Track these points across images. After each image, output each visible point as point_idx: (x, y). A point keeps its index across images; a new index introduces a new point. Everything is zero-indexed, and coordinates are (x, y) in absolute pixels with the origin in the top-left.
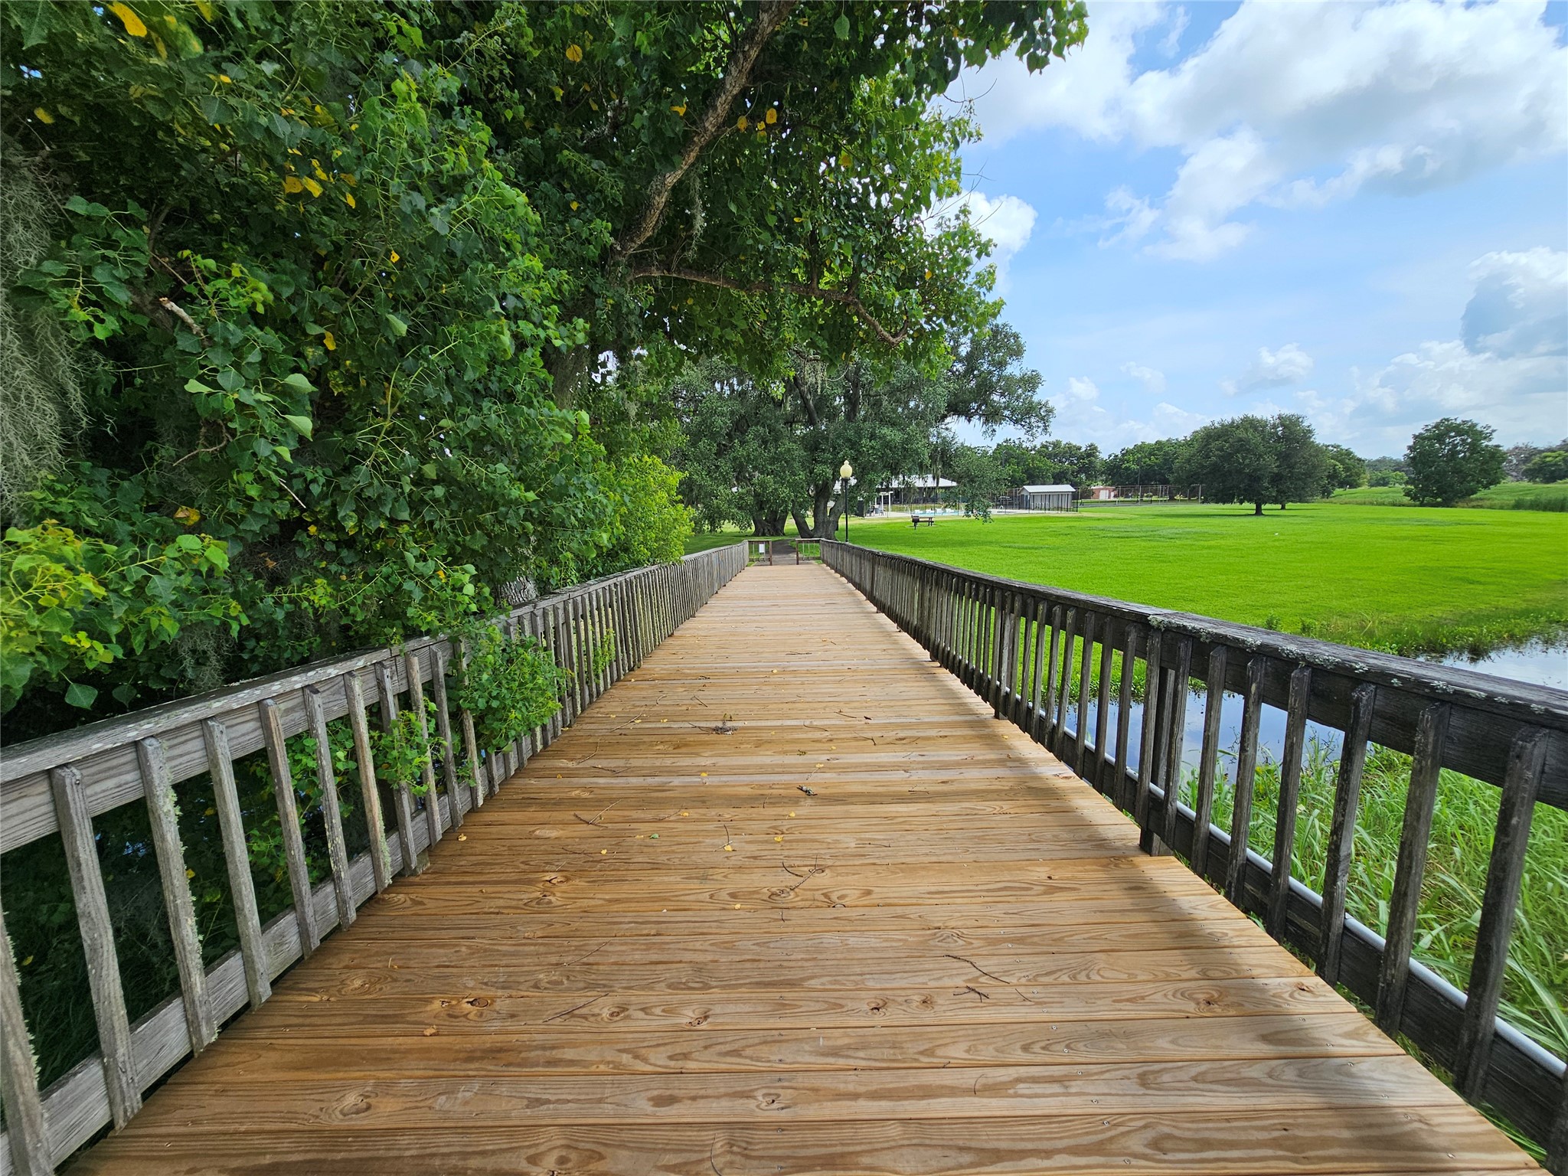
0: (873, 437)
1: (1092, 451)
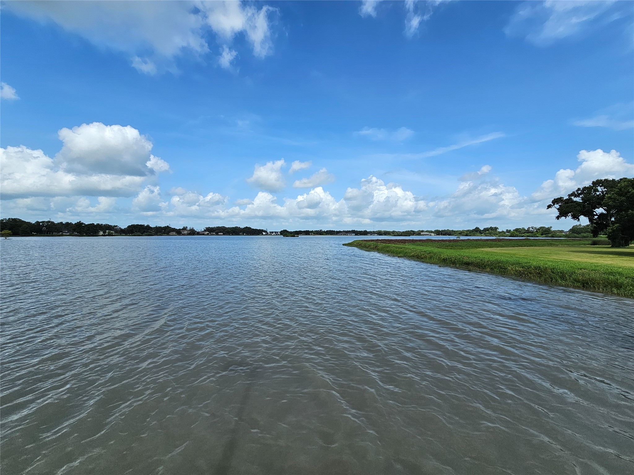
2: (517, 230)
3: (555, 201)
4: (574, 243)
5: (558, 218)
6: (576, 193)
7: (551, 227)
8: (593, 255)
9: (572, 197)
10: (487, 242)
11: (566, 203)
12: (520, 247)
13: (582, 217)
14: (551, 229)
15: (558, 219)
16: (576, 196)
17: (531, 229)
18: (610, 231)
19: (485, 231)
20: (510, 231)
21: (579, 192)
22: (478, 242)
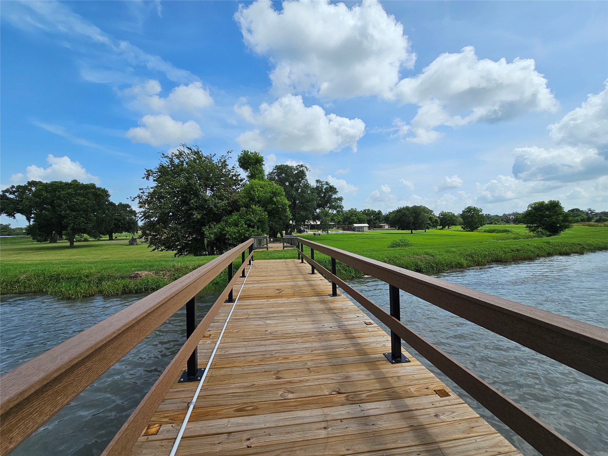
0: (299, 214)
1: (380, 212)
4: (21, 240)
6: (11, 190)
7: (10, 225)
9: (7, 194)
13: (18, 216)
14: (10, 227)
16: (11, 193)
21: (14, 189)
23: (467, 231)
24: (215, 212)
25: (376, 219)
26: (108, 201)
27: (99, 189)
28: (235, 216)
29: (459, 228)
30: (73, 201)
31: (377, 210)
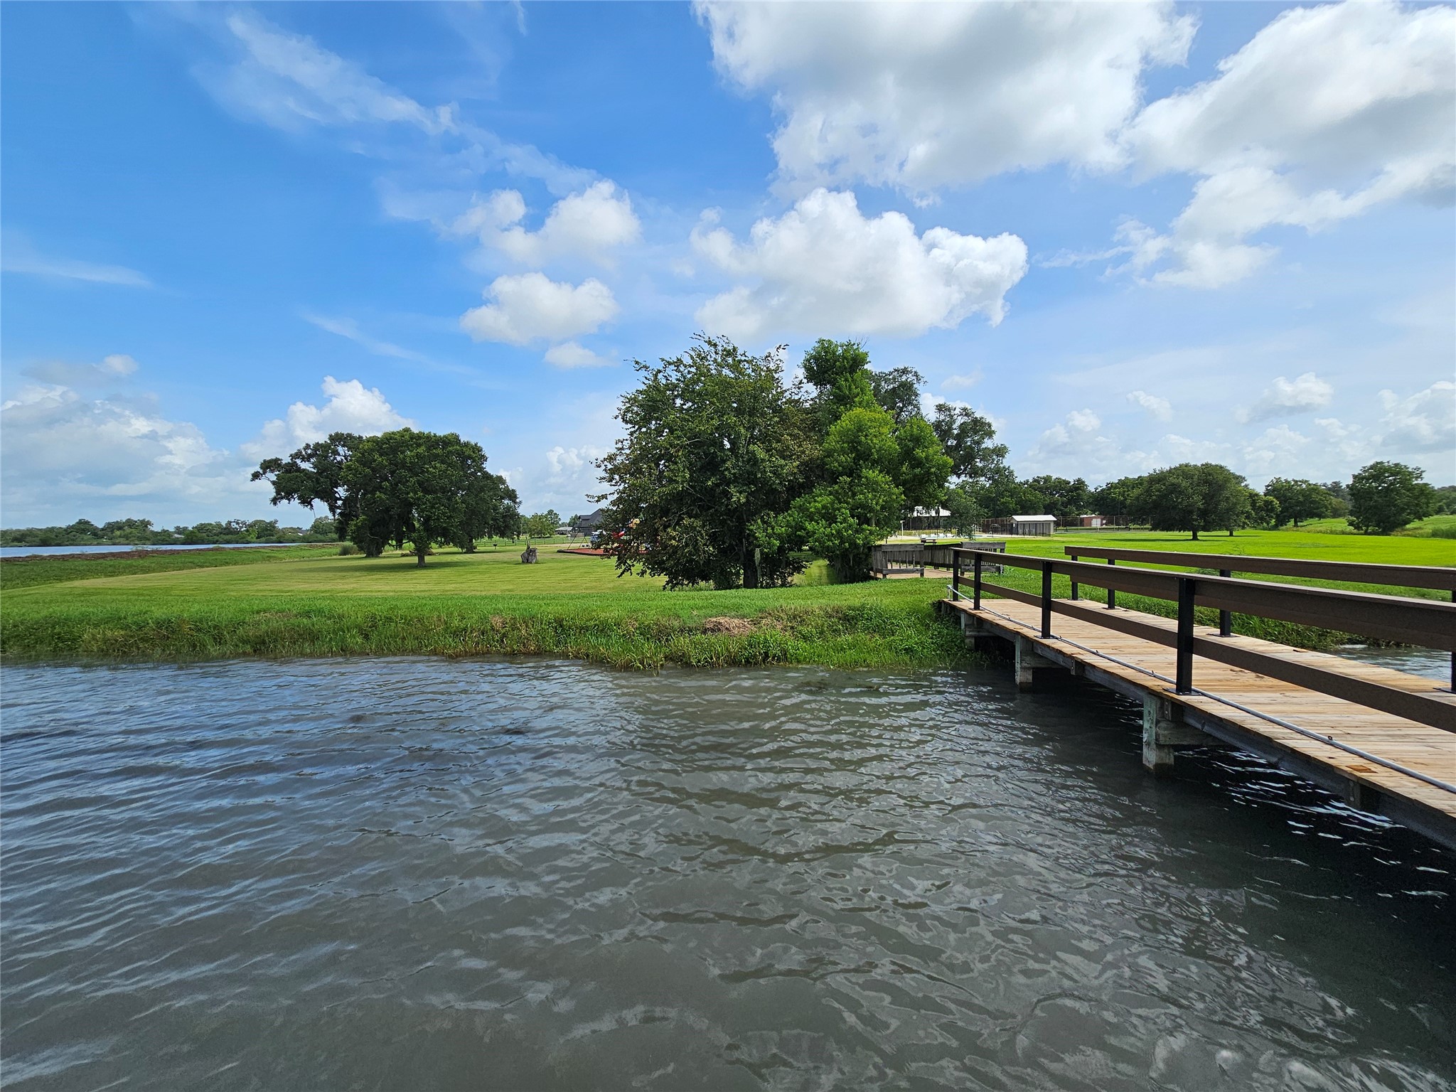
1: (1080, 484)
2: (201, 528)
3: (268, 465)
5: (275, 501)
6: (304, 453)
7: (276, 522)
8: (330, 574)
9: (298, 461)
10: (101, 561)
11: (289, 471)
12: (198, 570)
13: (317, 502)
14: (277, 525)
15: (275, 504)
16: (303, 460)
17: (234, 525)
18: (353, 528)
19: (112, 532)
20: (185, 529)
21: (309, 451)
22: (69, 564)
23: (1366, 533)
24: (775, 489)
25: (1069, 502)
26: (481, 469)
27: (467, 444)
28: (821, 499)
29: (1341, 524)
30: (428, 472)
31: (1071, 478)
